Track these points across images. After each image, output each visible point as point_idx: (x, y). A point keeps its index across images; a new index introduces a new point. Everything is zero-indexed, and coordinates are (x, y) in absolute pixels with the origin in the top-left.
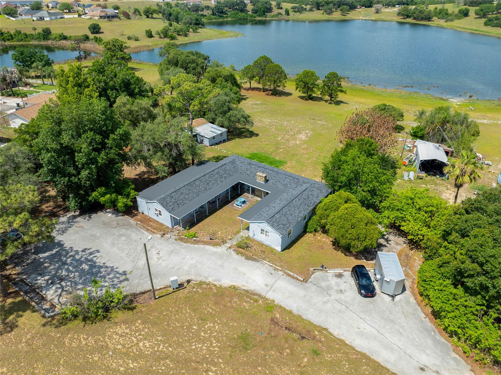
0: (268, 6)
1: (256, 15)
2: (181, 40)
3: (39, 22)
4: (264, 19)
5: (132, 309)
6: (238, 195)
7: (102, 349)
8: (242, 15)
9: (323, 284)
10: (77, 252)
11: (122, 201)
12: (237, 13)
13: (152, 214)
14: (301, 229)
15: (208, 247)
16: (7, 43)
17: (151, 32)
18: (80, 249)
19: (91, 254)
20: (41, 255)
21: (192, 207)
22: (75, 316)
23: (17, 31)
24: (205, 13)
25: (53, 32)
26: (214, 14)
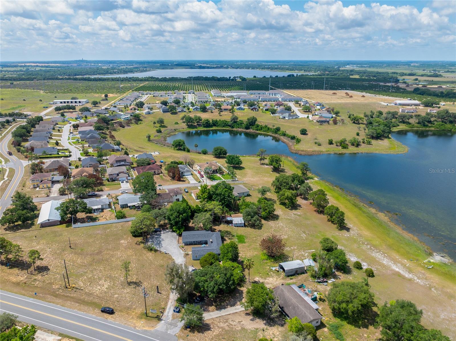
2: (352, 149)
3: (282, 120)
12: (443, 125)
15: (182, 251)
16: (258, 132)
17: (332, 141)
19: (163, 240)
22: (148, 248)
23: (265, 126)
24: (411, 121)
25: (281, 130)
26: (419, 123)
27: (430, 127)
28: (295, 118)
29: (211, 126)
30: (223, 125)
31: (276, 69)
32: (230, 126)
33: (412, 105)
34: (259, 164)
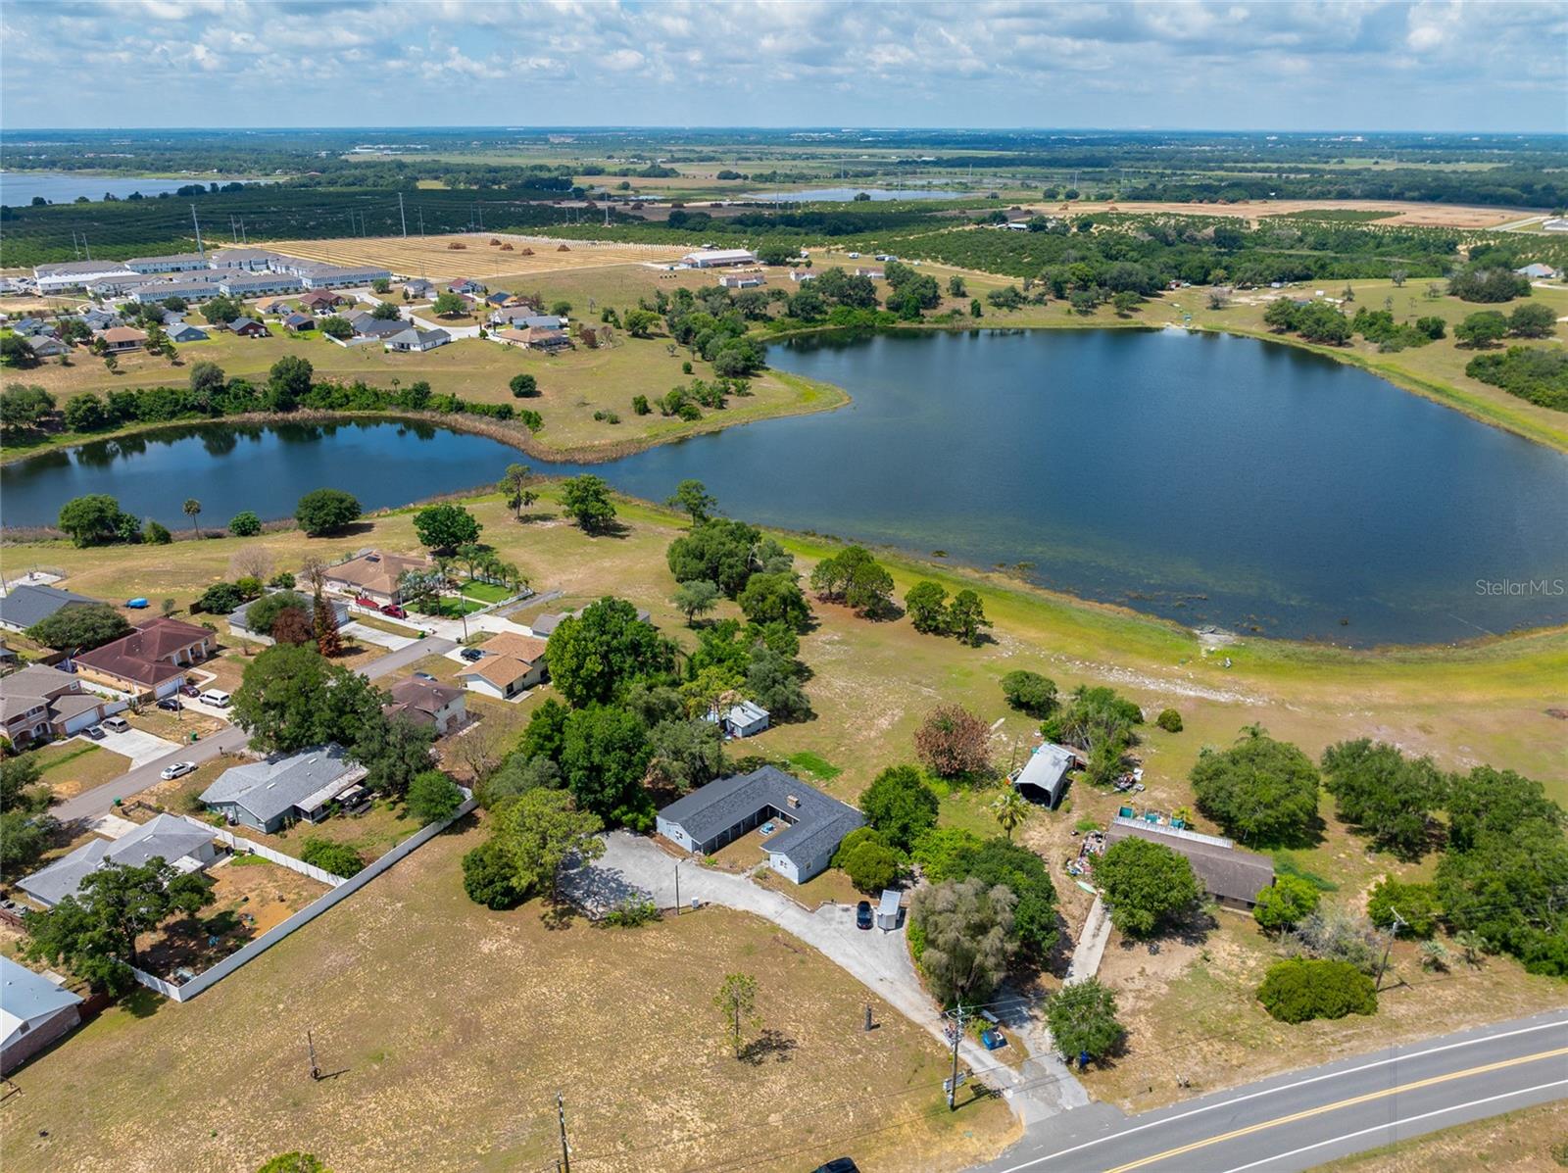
0: (929, 293)
1: (897, 315)
2: (711, 418)
3: (399, 356)
4: (915, 325)
5: (660, 921)
6: (766, 820)
7: (641, 945)
8: (861, 314)
9: (828, 916)
10: (602, 871)
11: (643, 821)
12: (849, 312)
13: (672, 837)
14: (825, 864)
15: (727, 875)
16: (338, 413)
17: (645, 402)
18: (605, 869)
19: (616, 873)
20: (571, 872)
21: (714, 833)
22: (616, 921)
23: (358, 387)
24: (771, 311)
25: (434, 391)
26: (791, 314)
27: (824, 321)
28: (444, 344)
29: (114, 422)
30: (168, 408)
31: (89, 165)
32: (202, 409)
33: (736, 264)
34: (512, 520)
